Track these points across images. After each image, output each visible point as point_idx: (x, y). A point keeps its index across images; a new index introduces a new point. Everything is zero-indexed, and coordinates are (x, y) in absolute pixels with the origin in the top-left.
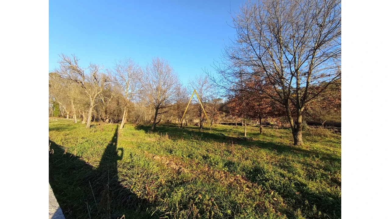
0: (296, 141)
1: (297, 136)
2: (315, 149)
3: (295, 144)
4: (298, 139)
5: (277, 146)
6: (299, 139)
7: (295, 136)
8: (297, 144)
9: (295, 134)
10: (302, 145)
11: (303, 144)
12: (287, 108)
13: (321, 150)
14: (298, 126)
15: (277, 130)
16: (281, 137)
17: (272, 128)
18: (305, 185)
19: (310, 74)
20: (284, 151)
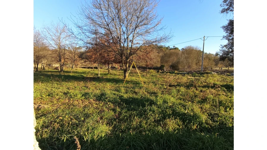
0: (125, 76)
5: (116, 80)
6: (127, 75)
8: (125, 78)
9: (125, 73)
10: (128, 78)
12: (122, 59)
14: (126, 69)
15: (118, 71)
16: (119, 75)
17: (116, 70)
18: (123, 96)
19: (133, 41)
20: (119, 82)
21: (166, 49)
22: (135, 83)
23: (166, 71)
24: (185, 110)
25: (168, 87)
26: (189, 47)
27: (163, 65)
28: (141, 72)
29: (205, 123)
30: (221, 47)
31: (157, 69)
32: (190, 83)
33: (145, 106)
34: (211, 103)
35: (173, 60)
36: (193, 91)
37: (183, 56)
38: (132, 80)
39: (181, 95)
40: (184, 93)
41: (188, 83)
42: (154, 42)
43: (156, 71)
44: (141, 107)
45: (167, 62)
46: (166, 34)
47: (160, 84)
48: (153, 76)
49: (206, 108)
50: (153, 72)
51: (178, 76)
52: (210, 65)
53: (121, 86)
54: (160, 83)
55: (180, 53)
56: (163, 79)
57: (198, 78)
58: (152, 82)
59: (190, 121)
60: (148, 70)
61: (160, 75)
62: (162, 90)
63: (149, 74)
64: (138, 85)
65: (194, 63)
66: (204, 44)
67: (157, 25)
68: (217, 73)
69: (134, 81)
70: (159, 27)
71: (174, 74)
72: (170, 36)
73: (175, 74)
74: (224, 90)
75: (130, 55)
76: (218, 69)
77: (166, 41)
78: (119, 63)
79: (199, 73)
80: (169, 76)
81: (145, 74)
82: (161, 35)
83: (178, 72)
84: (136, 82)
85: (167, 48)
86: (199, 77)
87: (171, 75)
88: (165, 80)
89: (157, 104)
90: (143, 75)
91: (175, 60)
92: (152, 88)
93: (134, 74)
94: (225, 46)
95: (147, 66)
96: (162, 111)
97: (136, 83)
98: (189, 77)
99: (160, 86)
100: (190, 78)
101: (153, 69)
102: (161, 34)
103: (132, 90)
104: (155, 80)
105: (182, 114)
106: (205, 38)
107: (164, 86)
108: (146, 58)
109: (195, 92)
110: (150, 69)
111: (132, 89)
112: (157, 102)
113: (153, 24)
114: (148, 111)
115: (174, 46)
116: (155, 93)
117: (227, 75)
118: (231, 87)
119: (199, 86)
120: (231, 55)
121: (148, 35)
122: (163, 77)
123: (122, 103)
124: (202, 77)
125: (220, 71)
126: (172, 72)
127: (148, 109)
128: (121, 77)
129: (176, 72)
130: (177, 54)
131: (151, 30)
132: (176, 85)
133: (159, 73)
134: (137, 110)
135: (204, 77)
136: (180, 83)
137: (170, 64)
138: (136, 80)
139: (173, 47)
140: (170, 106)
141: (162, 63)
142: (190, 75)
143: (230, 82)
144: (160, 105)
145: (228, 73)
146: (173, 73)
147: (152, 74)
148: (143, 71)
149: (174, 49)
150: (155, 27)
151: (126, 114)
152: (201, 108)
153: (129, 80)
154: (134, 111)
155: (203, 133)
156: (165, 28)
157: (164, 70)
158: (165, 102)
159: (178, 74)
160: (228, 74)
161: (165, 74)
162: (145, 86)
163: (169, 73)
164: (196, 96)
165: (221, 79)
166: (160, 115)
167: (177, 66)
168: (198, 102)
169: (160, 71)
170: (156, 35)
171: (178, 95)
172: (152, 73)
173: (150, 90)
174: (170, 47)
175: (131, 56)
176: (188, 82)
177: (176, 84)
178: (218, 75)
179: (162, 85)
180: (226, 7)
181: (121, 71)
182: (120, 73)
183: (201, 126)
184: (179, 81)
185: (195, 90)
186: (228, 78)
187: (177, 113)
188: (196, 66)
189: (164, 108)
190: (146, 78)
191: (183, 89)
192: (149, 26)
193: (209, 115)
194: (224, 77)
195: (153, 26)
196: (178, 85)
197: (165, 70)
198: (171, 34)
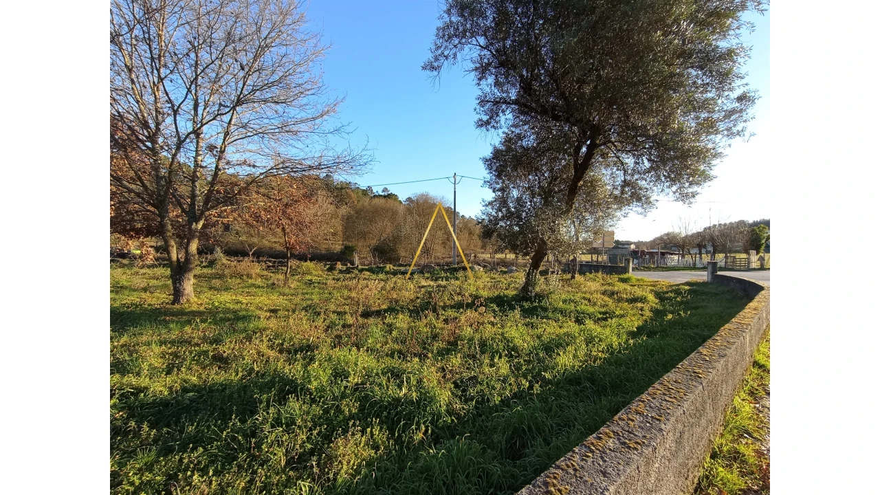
0: (177, 294)
1: (180, 284)
2: (217, 304)
3: (173, 303)
4: (184, 289)
5: (123, 313)
6: (186, 288)
7: (176, 284)
8: (179, 301)
9: (177, 280)
10: (192, 301)
11: (193, 299)
12: (163, 218)
13: (227, 304)
14: (187, 260)
15: (143, 271)
16: (145, 290)
17: (131, 266)
18: (145, 389)
19: (222, 152)
20: (135, 324)
21: (360, 194)
22: (229, 320)
23: (360, 267)
24: (400, 387)
25: (359, 318)
26: (423, 195)
27: (350, 244)
28: (265, 273)
29: (447, 411)
30: (484, 204)
31: (329, 259)
32: (423, 299)
33: (253, 412)
34: (466, 350)
35: (382, 230)
36: (429, 324)
37: (409, 218)
38: (217, 308)
39: (395, 340)
40: (406, 332)
41: (419, 300)
42: (311, 167)
43: (325, 265)
44: (235, 421)
45: (364, 235)
46: (352, 147)
47: (334, 312)
48: (311, 283)
49: (453, 366)
50: (315, 270)
51: (394, 280)
52: (472, 247)
53: (144, 338)
54: (332, 307)
55: (401, 209)
56: (346, 293)
57: (444, 283)
58: (305, 309)
59: (409, 419)
60: (293, 263)
61: (338, 280)
62: (338, 330)
63: (297, 277)
64: (240, 325)
65: (437, 241)
66: (455, 192)
67: (322, 116)
68: (485, 267)
69: (228, 311)
70: (329, 123)
71: (381, 276)
72: (366, 157)
73: (387, 273)
74: (494, 311)
75: (206, 202)
76: (487, 256)
77: (352, 172)
78: (149, 232)
79: (447, 270)
80: (366, 282)
81: (281, 277)
82: (339, 150)
83: (395, 268)
84: (235, 312)
85: (365, 192)
86: (447, 280)
87: (374, 276)
88: (353, 295)
89: (308, 389)
90: (270, 282)
91: (388, 230)
92: (302, 328)
93: (233, 282)
94: (490, 203)
95: (288, 248)
96: (326, 411)
97: (234, 320)
98: (424, 283)
99: (334, 317)
100: (426, 284)
101: (311, 260)
102: (338, 146)
103: (206, 353)
104: (316, 298)
105: (389, 403)
106: (458, 179)
107: (348, 317)
108: (284, 221)
109: (435, 326)
110: (302, 258)
111: (205, 347)
112: (310, 382)
113: (308, 107)
114: (267, 427)
115: (386, 189)
116: (309, 346)
117: (501, 271)
118: (506, 301)
119: (444, 308)
120: (501, 226)
121: (291, 142)
122: (346, 287)
123: (133, 424)
124: (453, 281)
125: (490, 263)
126: (378, 267)
127: (265, 420)
128: (158, 299)
129: (389, 267)
130: (394, 214)
131: (303, 127)
132: (386, 311)
133: (336, 272)
134: (211, 441)
135: (457, 279)
136: (397, 301)
137: (374, 242)
138: (237, 307)
139: (383, 191)
140: (357, 384)
141: (347, 238)
142: (426, 275)
143: (507, 289)
144: (321, 389)
145: (503, 266)
146: (381, 270)
147: (309, 277)
148: (274, 268)
149: (385, 196)
150: (314, 119)
151: (148, 476)
152: (443, 369)
153: (202, 309)
154: (194, 449)
155: (433, 449)
156: (348, 129)
157: (352, 263)
158: (339, 374)
159: (395, 273)
160: (504, 269)
161: (353, 275)
162: (273, 323)
163: (368, 273)
164: (435, 337)
165: (490, 284)
166: (315, 432)
167: (394, 250)
168: (438, 352)
169: (339, 266)
170: (318, 148)
171: (386, 343)
172: (310, 274)
173: (291, 339)
174: (374, 191)
175: (212, 207)
176: (418, 298)
177: (384, 307)
178: (486, 272)
179: (339, 313)
180: (485, 118)
181: (160, 271)
182: (154, 278)
183: (436, 427)
184: (395, 296)
185: (434, 321)
186: (503, 280)
187: (373, 405)
188: (443, 251)
189: (335, 398)
190: (284, 295)
191: (402, 321)
192: (293, 112)
193: (455, 387)
194: (496, 276)
195: (310, 116)
196: (391, 310)
197: (357, 262)
198: (369, 153)
